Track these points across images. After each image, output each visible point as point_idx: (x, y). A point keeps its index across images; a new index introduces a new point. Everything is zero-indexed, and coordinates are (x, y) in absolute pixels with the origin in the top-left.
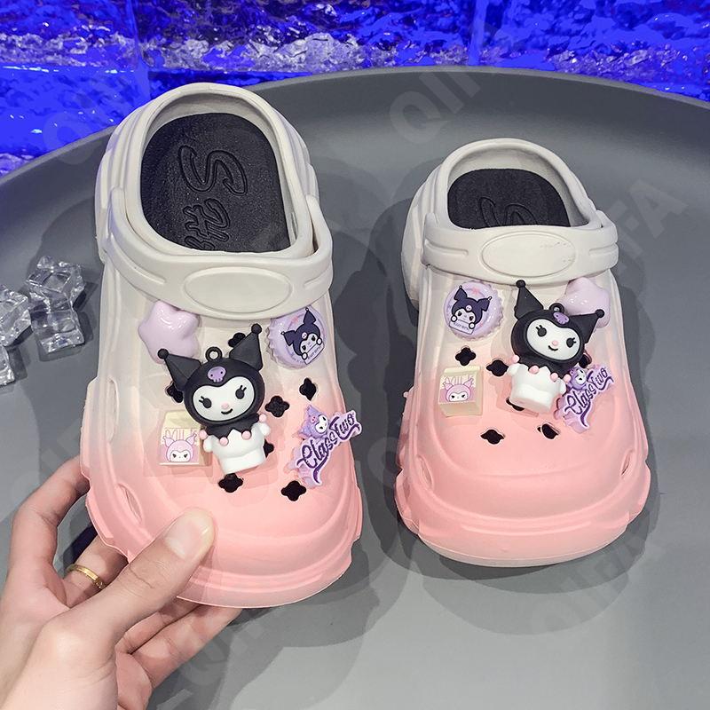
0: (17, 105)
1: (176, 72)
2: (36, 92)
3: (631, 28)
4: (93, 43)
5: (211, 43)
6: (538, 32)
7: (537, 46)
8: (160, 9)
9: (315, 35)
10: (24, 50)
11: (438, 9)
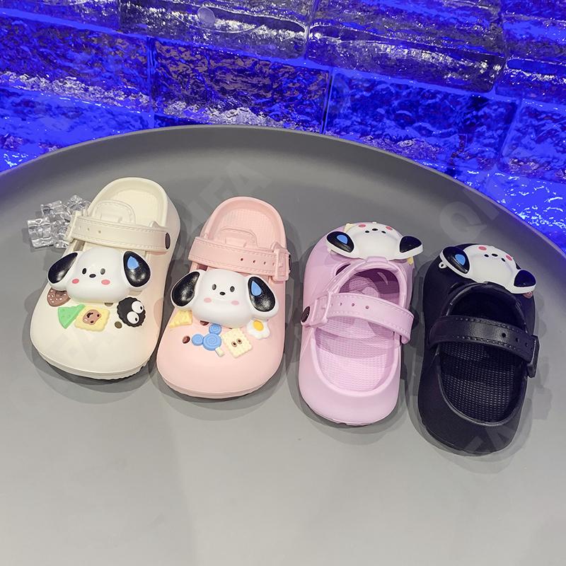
0: (85, 123)
1: (170, 117)
2: (95, 117)
3: (403, 128)
4: (128, 96)
5: (188, 104)
6: (355, 123)
7: (354, 131)
8: (164, 82)
9: (241, 108)
10: (93, 94)
11: (305, 103)
